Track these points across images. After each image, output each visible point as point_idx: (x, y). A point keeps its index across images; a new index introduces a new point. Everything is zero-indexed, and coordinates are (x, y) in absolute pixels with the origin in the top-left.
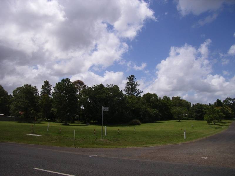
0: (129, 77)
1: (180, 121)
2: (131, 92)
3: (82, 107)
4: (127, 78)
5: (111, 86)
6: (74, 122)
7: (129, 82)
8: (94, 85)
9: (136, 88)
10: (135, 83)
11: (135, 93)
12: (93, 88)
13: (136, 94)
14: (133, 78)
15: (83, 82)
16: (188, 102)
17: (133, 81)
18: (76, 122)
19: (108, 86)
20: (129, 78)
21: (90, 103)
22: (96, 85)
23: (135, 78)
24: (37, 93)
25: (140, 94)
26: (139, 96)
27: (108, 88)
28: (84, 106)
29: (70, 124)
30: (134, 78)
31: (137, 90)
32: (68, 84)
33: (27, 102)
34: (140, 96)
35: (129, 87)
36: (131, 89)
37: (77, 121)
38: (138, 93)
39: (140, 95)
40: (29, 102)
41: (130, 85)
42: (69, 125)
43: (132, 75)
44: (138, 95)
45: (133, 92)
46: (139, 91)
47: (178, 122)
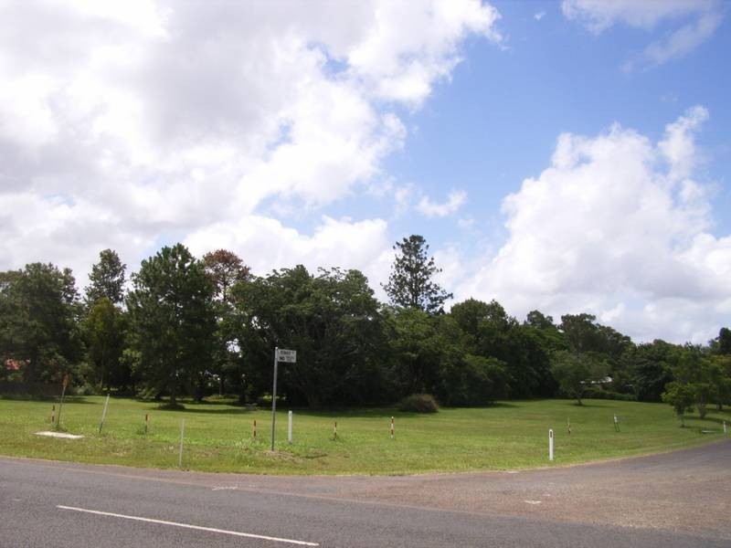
0: (405, 240)
1: (580, 405)
2: (410, 296)
3: (234, 347)
4: (396, 246)
5: (333, 274)
6: (204, 399)
7: (404, 259)
8: (274, 271)
9: (428, 283)
10: (426, 264)
11: (422, 301)
12: (271, 279)
13: (426, 302)
14: (418, 247)
15: (240, 257)
16: (618, 335)
17: (418, 257)
18: (210, 399)
19: (323, 273)
20: (402, 246)
21: (262, 333)
22: (282, 270)
23: (425, 244)
24: (73, 292)
25: (441, 302)
26: (438, 309)
27: (323, 281)
28: (240, 344)
29: (187, 406)
30: (423, 247)
31: (432, 287)
32: (182, 266)
33: (35, 327)
34: (441, 310)
35: (405, 279)
36: (410, 284)
37: (214, 396)
38: (436, 299)
39: (441, 305)
40: (42, 325)
41: (408, 269)
42: (182, 409)
43: (416, 234)
44: (436, 305)
45: (416, 293)
46: (440, 293)
47: (576, 405)
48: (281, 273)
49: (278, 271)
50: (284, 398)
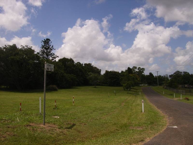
0: (45, 40)
1: (95, 87)
2: (46, 56)
4: (42, 42)
5: (26, 47)
7: (44, 45)
8: (5, 45)
9: (51, 53)
10: (51, 47)
11: (49, 58)
12: (4, 48)
13: (51, 58)
14: (49, 42)
17: (49, 45)
19: (22, 47)
20: (44, 42)
22: (8, 45)
23: (51, 41)
25: (55, 58)
26: (54, 60)
27: (22, 50)
30: (50, 42)
31: (52, 54)
34: (55, 61)
35: (44, 51)
36: (46, 53)
38: (54, 57)
39: (55, 59)
41: (45, 48)
44: (53, 59)
45: (47, 55)
46: (55, 56)
47: (94, 87)
48: (8, 46)
49: (7, 46)
50: (8, 87)
